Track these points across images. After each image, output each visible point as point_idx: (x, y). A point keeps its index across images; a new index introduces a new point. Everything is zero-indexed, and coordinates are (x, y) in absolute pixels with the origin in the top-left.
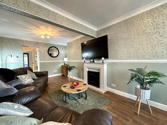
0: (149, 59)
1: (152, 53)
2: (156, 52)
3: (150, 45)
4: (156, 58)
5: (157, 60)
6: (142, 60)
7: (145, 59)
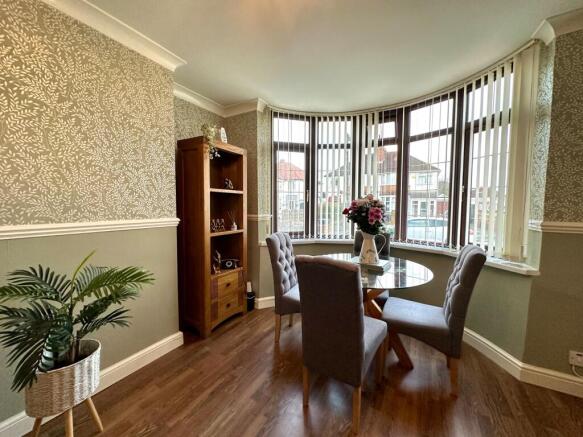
0: (47, 220)
1: (58, 194)
2: (74, 195)
3: (48, 160)
4: (74, 216)
5: (77, 224)
6: (15, 224)
7: (27, 220)
